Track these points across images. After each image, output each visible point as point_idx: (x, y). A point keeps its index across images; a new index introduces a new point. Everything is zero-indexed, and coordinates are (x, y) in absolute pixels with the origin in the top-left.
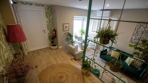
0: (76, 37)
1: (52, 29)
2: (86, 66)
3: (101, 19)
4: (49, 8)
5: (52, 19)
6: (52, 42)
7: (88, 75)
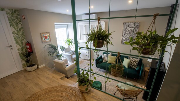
0: (62, 49)
1: (24, 42)
2: (83, 81)
3: (90, 20)
4: (13, 13)
5: (22, 28)
6: (28, 61)
7: (89, 92)
